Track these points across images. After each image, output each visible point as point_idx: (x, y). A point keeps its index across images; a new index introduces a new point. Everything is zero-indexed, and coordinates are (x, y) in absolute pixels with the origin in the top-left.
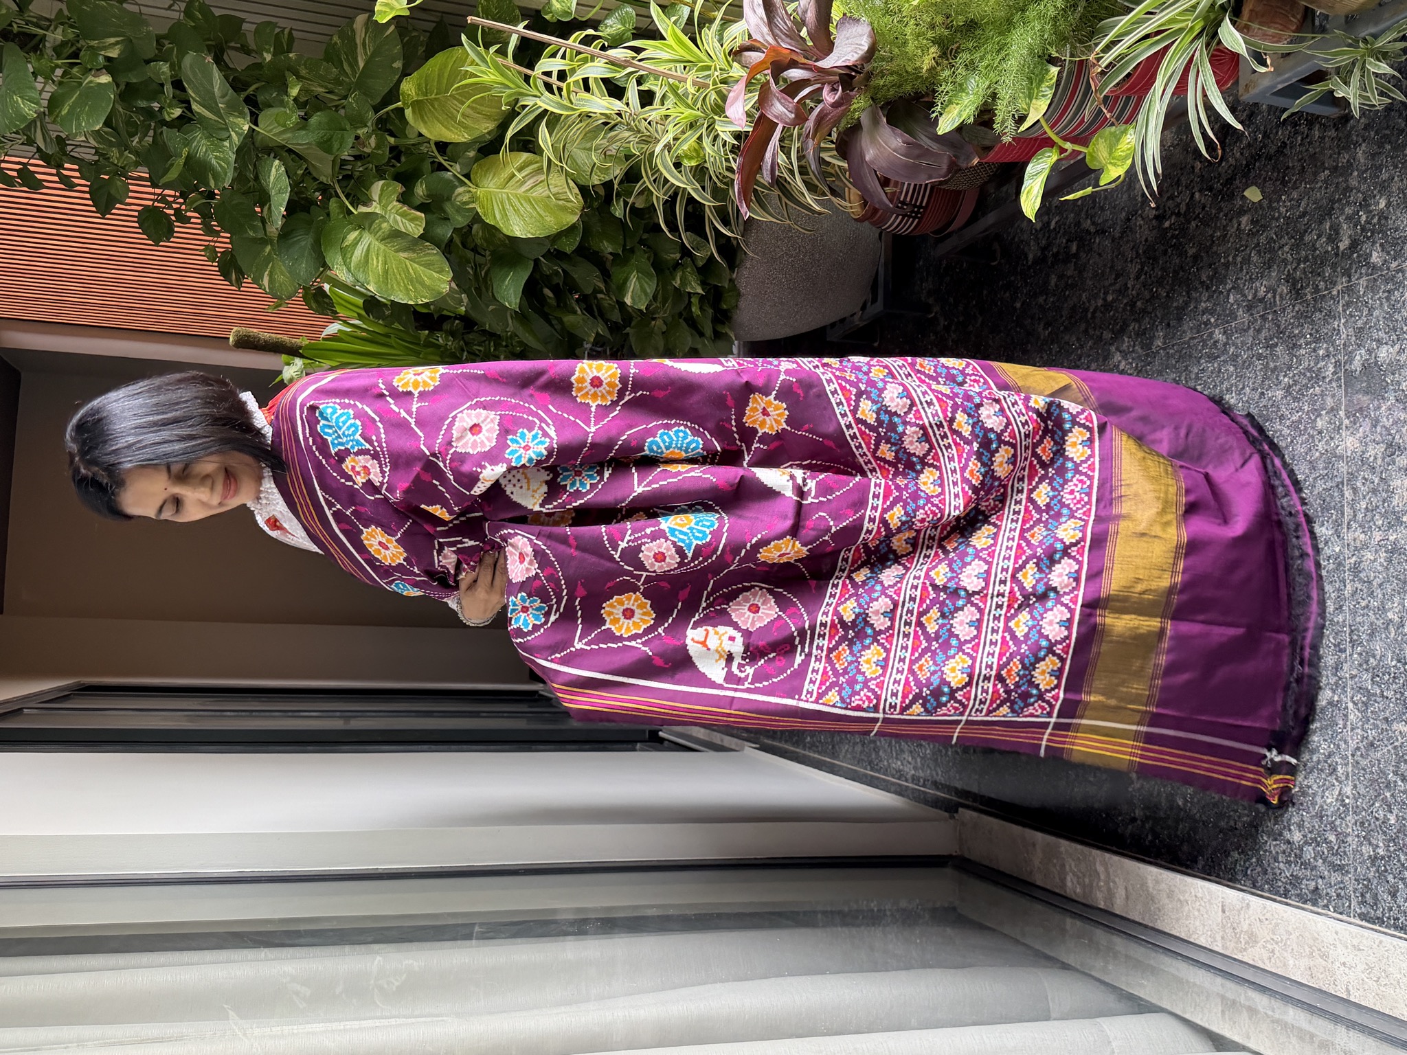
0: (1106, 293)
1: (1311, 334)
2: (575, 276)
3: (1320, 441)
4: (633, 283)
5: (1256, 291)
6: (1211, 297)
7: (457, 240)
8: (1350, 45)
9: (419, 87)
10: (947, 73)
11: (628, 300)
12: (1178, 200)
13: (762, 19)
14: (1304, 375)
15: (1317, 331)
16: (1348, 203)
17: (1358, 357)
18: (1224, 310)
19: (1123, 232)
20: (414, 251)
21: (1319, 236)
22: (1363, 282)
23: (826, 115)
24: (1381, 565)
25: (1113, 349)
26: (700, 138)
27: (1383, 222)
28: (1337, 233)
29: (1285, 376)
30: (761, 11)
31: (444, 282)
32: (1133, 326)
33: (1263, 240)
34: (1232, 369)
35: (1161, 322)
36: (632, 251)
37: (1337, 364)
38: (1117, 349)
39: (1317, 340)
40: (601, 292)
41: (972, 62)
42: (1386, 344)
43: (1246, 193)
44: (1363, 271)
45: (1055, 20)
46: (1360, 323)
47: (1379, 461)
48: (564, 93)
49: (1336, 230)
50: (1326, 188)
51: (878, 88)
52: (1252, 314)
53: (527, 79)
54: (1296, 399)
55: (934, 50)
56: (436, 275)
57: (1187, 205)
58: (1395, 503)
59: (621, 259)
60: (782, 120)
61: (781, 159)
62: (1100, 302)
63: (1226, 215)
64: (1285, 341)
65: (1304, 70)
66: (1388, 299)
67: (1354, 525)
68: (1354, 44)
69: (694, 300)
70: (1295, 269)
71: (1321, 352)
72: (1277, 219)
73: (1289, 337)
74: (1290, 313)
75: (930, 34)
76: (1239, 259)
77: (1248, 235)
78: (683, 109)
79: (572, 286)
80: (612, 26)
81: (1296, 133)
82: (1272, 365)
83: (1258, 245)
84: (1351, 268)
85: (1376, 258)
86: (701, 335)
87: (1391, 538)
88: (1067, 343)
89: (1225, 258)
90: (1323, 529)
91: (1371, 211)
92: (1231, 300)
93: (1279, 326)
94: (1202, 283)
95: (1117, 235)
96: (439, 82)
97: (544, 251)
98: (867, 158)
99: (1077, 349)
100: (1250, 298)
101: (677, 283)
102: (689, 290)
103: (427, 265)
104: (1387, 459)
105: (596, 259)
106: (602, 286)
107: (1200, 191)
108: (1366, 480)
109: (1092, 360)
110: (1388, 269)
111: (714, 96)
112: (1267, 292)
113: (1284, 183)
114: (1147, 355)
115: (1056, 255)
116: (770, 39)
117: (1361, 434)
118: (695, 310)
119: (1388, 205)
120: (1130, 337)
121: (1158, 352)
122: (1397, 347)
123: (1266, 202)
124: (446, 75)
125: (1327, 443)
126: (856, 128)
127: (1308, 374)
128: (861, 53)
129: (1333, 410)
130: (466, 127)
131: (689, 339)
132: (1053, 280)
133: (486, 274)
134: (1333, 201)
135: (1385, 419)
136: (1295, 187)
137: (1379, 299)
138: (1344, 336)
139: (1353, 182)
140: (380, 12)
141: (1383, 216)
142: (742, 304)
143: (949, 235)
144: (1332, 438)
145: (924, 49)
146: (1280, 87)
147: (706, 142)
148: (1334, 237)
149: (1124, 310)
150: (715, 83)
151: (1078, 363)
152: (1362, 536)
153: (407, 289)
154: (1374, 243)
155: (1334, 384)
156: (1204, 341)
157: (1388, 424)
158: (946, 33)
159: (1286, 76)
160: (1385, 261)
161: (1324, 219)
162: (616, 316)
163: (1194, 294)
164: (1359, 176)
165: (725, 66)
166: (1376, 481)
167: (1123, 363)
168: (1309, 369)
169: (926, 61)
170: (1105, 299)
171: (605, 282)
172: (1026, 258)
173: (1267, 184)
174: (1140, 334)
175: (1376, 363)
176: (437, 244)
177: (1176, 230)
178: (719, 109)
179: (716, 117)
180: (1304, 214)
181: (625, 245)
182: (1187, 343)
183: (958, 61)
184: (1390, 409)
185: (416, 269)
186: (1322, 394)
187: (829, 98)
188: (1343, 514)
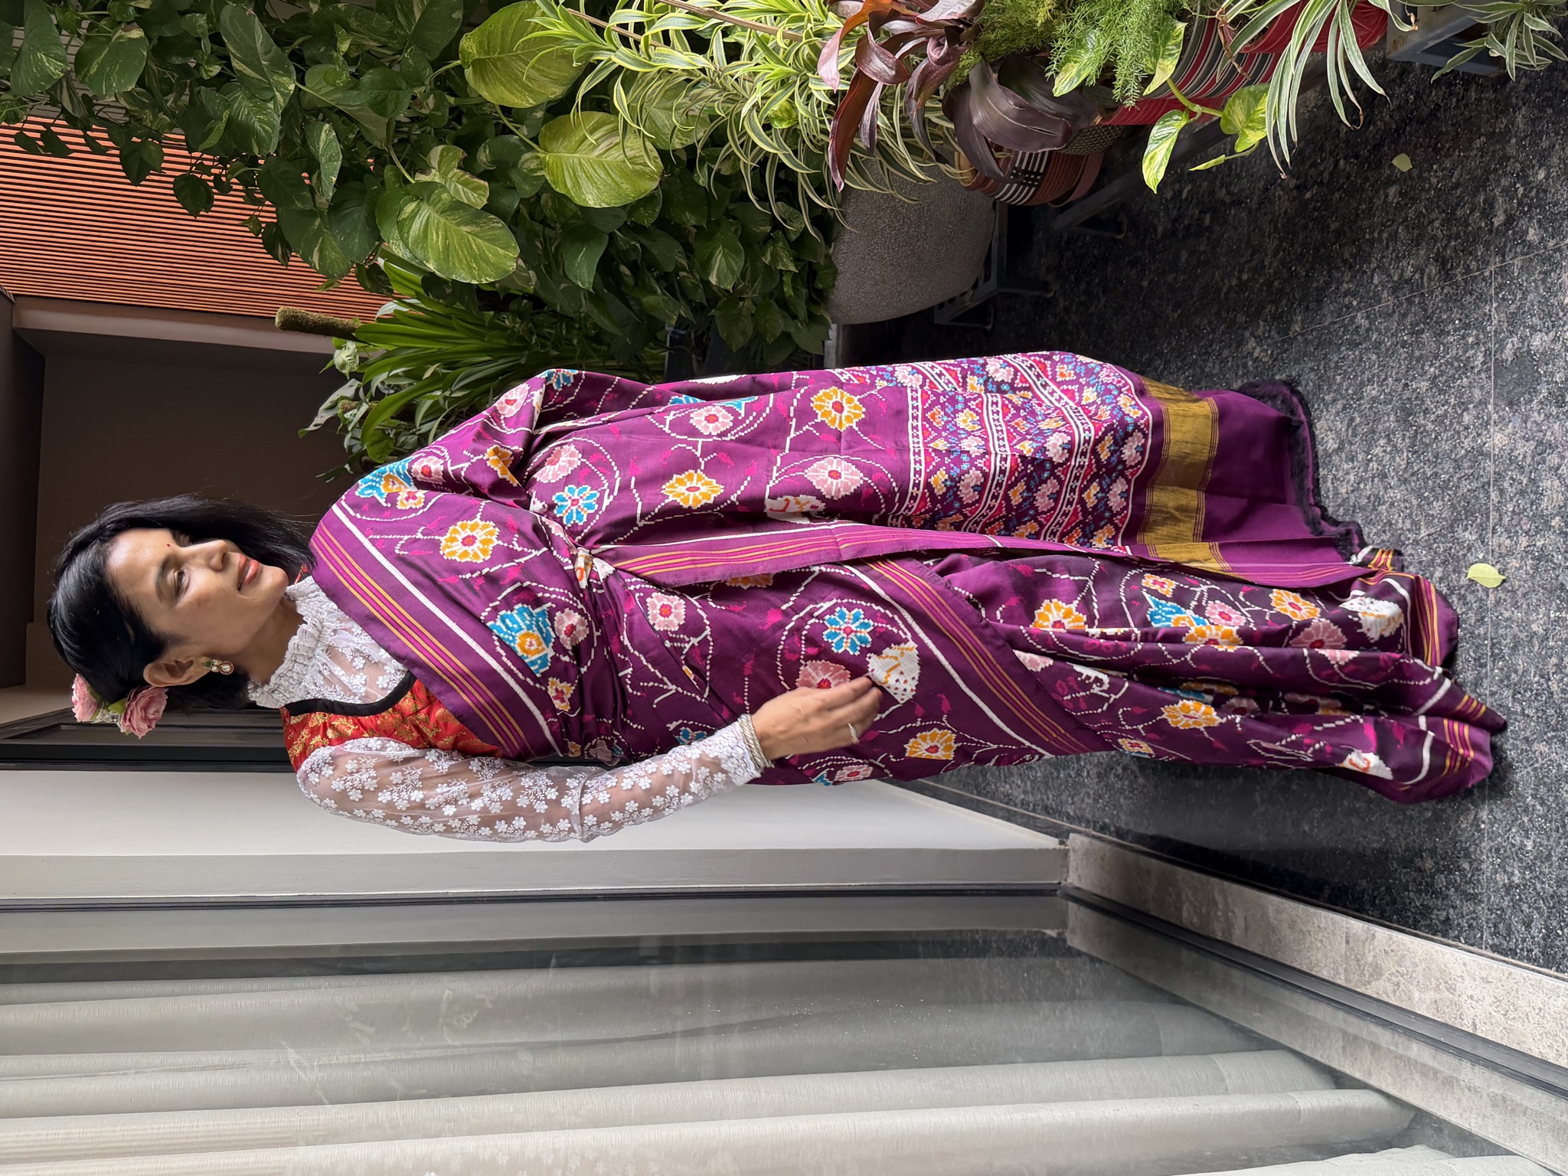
0: (1241, 272)
1: (1460, 320)
2: (655, 252)
3: (1466, 437)
4: (719, 260)
5: (1403, 271)
6: (1354, 277)
7: (524, 211)
9: (480, 45)
10: (1064, 27)
11: (713, 280)
12: (1321, 168)
14: (1452, 364)
15: (1467, 317)
16: (1505, 174)
17: (1510, 346)
18: (1368, 292)
19: (1261, 203)
20: (477, 225)
21: (1472, 210)
22: (1518, 262)
23: (931, 72)
24: (1527, 573)
25: (1247, 334)
26: (792, 97)
27: (1541, 195)
28: (1492, 206)
29: (1431, 366)
31: (511, 259)
32: (1270, 308)
33: (1411, 214)
34: (1374, 357)
35: (1300, 305)
36: (718, 224)
37: (1487, 353)
38: (1252, 334)
39: (1467, 326)
40: (684, 269)
41: (1091, 16)
42: (1540, 331)
43: (1395, 162)
44: (1518, 250)
46: (1512, 309)
47: (1529, 460)
48: (642, 46)
49: (1490, 203)
50: (1482, 156)
51: (988, 43)
52: (1397, 297)
53: (600, 31)
54: (1441, 391)
55: (1049, 2)
56: (501, 251)
57: (1331, 174)
58: (1544, 505)
59: (706, 234)
60: (881, 78)
61: (882, 121)
62: (1234, 282)
63: (1372, 186)
64: (1432, 327)
65: (1458, 25)
66: (1544, 281)
67: (1499, 529)
69: (787, 279)
70: (1445, 248)
71: (1470, 340)
72: (1428, 191)
73: (1436, 322)
74: (1438, 295)
76: (1385, 235)
77: (1396, 208)
78: (773, 65)
79: (651, 264)
81: (1451, 94)
82: (1417, 353)
83: (1405, 219)
84: (1505, 246)
85: (1532, 235)
86: (795, 317)
87: (1538, 544)
88: (1198, 327)
89: (1370, 233)
90: (1467, 534)
91: (1529, 183)
92: (1376, 281)
93: (1426, 311)
94: (1345, 262)
95: (1254, 206)
96: (502, 39)
97: (620, 223)
98: (975, 121)
99: (1209, 333)
100: (1396, 279)
101: (767, 259)
102: (780, 267)
103: (492, 241)
104: (1537, 458)
105: (677, 232)
106: (684, 262)
107: (1345, 159)
108: (1514, 480)
109: (1225, 346)
110: (1545, 248)
111: (807, 50)
112: (1414, 273)
113: (1436, 151)
114: (1283, 341)
115: (1187, 228)
117: (1510, 430)
118: (788, 290)
119: (1547, 178)
120: (1265, 321)
121: (1295, 338)
122: (1552, 335)
123: (1415, 172)
124: (511, 32)
125: (1474, 440)
126: (965, 86)
127: (1456, 364)
128: (968, 5)
129: (1483, 403)
130: (530, 91)
131: (780, 323)
132: (1184, 255)
133: (556, 249)
134: (1488, 172)
135: (1536, 414)
136: (1448, 155)
137: (1534, 281)
138: (1495, 322)
139: (1511, 151)
141: (1542, 190)
142: (840, 282)
143: (1070, 205)
144: (1479, 435)
145: (1039, 2)
146: (1431, 44)
147: (799, 102)
148: (1488, 212)
149: (1260, 290)
150: (808, 36)
151: (1210, 350)
152: (1508, 542)
153: (470, 267)
154: (1531, 218)
155: (1483, 375)
156: (1345, 327)
157: (1540, 418)
159: (1438, 32)
160: (1543, 238)
161: (1478, 191)
162: (700, 297)
163: (1336, 274)
164: (1517, 143)
165: (819, 16)
166: (1525, 482)
167: (1258, 350)
168: (1457, 358)
169: (1041, 14)
170: (1239, 279)
171: (688, 257)
172: (1155, 231)
173: (1418, 152)
174: (1276, 317)
175: (1529, 352)
176: (502, 216)
177: (1317, 201)
178: (812, 65)
179: (810, 74)
180: (1457, 186)
181: (709, 217)
182: (1325, 328)
183: (1076, 14)
184: (1542, 403)
185: (479, 244)
186: (1470, 386)
187: (934, 53)
188: (1488, 518)
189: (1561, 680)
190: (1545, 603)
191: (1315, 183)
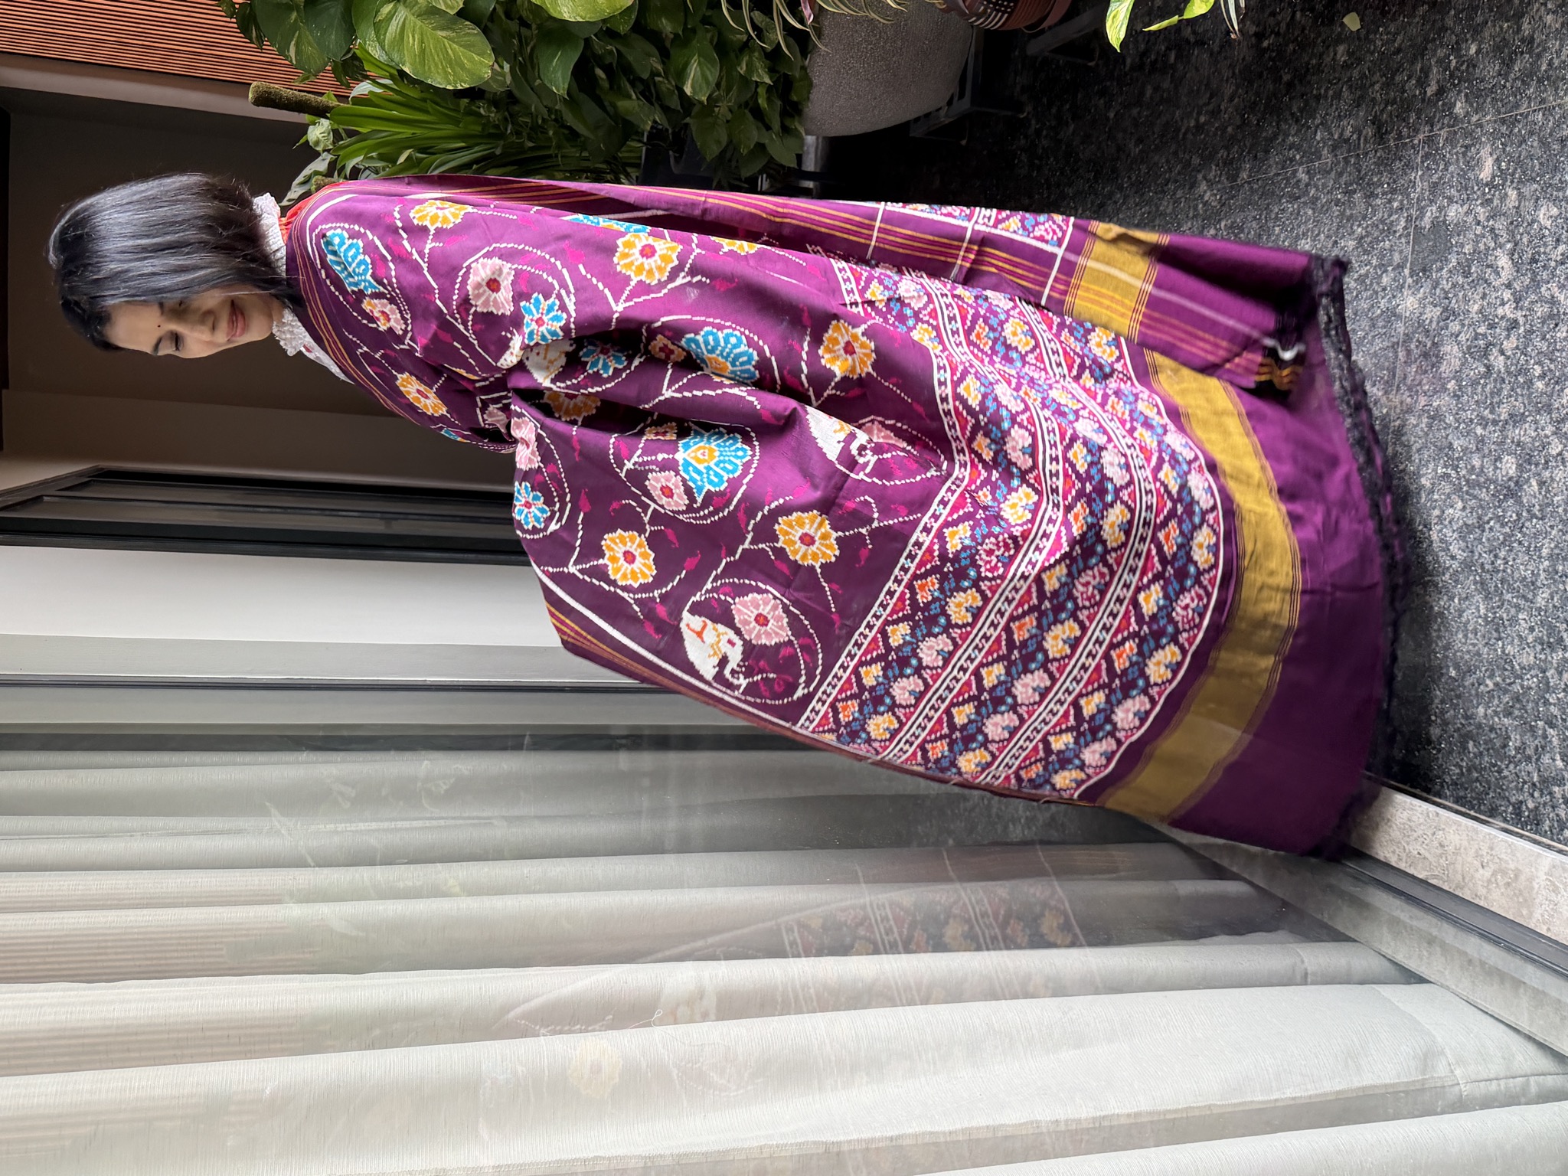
0: (1199, 114)
1: (1388, 184)
2: (630, 58)
3: (1383, 298)
4: (694, 69)
5: (1343, 130)
6: (1299, 131)
7: (500, 11)
11: (688, 90)
12: (1280, 18)
14: (1377, 226)
15: (1395, 182)
16: (1441, 45)
17: (1429, 214)
18: (1310, 148)
19: (1222, 47)
20: (453, 30)
21: (1410, 78)
22: (1443, 133)
24: (1422, 430)
25: (1200, 176)
27: (1471, 69)
28: (1427, 76)
29: (1359, 226)
31: (486, 66)
32: (1223, 153)
33: (1356, 74)
34: (1310, 212)
35: (1249, 153)
36: (694, 31)
37: (1409, 219)
38: (1205, 178)
39: (1393, 191)
40: (659, 75)
42: (1457, 202)
43: (1346, 20)
44: (1446, 122)
46: (1435, 178)
47: (1434, 325)
49: (1426, 72)
50: (1423, 24)
52: (1336, 156)
54: (1366, 252)
56: (476, 58)
57: (1288, 25)
58: (1442, 369)
59: (684, 40)
62: (1192, 123)
63: (1324, 42)
64: (1363, 188)
66: (1464, 154)
67: (1403, 388)
69: (761, 91)
70: (1382, 111)
71: (1395, 204)
72: (1372, 53)
73: (1368, 184)
74: (1371, 160)
76: (1331, 93)
77: (1343, 66)
79: (627, 69)
82: (1348, 212)
83: (1350, 79)
84: (1434, 116)
85: (1459, 108)
86: (768, 128)
87: (1435, 404)
88: (1156, 164)
89: (1317, 89)
90: (1375, 390)
91: (1461, 57)
92: (1318, 138)
93: (1359, 171)
94: (1293, 114)
95: (1216, 49)
97: (596, 30)
99: (1166, 172)
100: (1336, 137)
101: (742, 69)
102: (755, 78)
103: (468, 46)
104: (1442, 324)
105: (655, 38)
106: (660, 68)
107: (1302, 10)
108: (1420, 342)
109: (1179, 187)
110: (1469, 122)
112: (1353, 133)
113: (1384, 14)
114: (1232, 188)
115: (1154, 63)
117: (1420, 295)
118: (762, 102)
119: (1479, 51)
120: (1217, 165)
121: (1242, 185)
122: (1466, 207)
123: (1363, 32)
125: (1390, 301)
127: (1381, 227)
129: (1400, 267)
131: (755, 133)
132: (1149, 91)
133: (532, 50)
134: (1427, 40)
135: (1445, 282)
136: (1394, 19)
137: (1456, 153)
138: (1418, 190)
139: (1449, 23)
141: (1472, 64)
142: (815, 95)
143: (1043, 31)
144: (1394, 297)
148: (1422, 83)
149: (1215, 134)
151: (1165, 188)
152: (1409, 400)
153: (446, 72)
154: (1460, 92)
155: (1403, 240)
156: (1288, 179)
157: (1447, 287)
160: (1468, 112)
161: (1416, 59)
162: (674, 103)
163: (1284, 126)
164: (1455, 16)
166: (1429, 345)
167: (1208, 194)
168: (1382, 221)
170: (1197, 120)
171: (663, 63)
172: (1124, 63)
173: (1367, 12)
174: (1228, 163)
175: (1444, 221)
176: (477, 22)
177: (1273, 51)
180: (1399, 51)
181: (685, 24)
182: (1271, 179)
184: (1451, 272)
185: (455, 49)
186: (1391, 250)
188: (1394, 375)
189: (1441, 531)
190: (1434, 460)
191: (1272, 32)
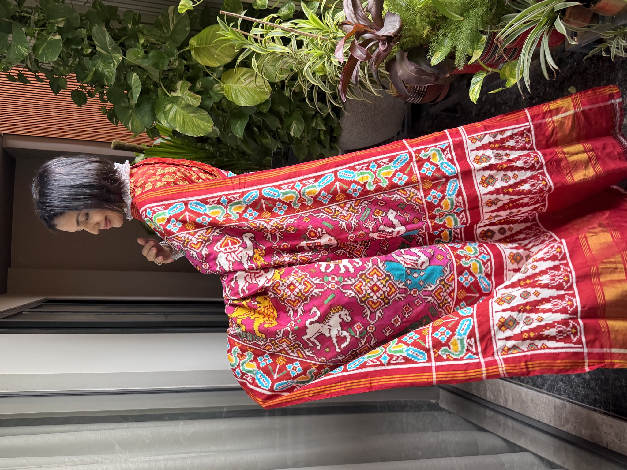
2: (268, 122)
4: (294, 125)
7: (215, 106)
8: (613, 30)
9: (198, 42)
10: (434, 38)
11: (292, 133)
12: (539, 91)
13: (351, 11)
20: (196, 113)
23: (381, 54)
26: (324, 62)
30: (351, 7)
31: (210, 127)
36: (293, 111)
40: (280, 129)
41: (445, 34)
43: (569, 89)
45: (482, 16)
48: (263, 42)
51: (404, 43)
53: (246, 37)
55: (428, 27)
56: (206, 124)
59: (289, 115)
60: (360, 58)
61: (361, 73)
65: (593, 38)
68: (615, 30)
69: (322, 133)
75: (427, 20)
78: (316, 50)
79: (267, 127)
80: (284, 11)
81: (592, 63)
86: (325, 147)
95: (512, 105)
96: (207, 40)
97: (254, 112)
98: (399, 74)
101: (314, 125)
102: (319, 128)
103: (202, 119)
105: (278, 115)
106: (280, 126)
107: (549, 87)
111: (330, 45)
113: (586, 86)
115: (485, 113)
116: (355, 20)
118: (322, 137)
124: (210, 37)
126: (394, 59)
128: (396, 29)
130: (218, 60)
131: (319, 149)
133: (228, 121)
140: (181, 9)
142: (343, 134)
143: (437, 103)
145: (424, 27)
146: (583, 45)
147: (327, 65)
150: (330, 39)
153: (193, 130)
158: (434, 19)
159: (586, 41)
162: (286, 139)
165: (335, 30)
169: (425, 33)
171: (281, 124)
173: (579, 85)
176: (206, 109)
178: (333, 50)
179: (331, 54)
181: (290, 108)
183: (439, 33)
185: (197, 121)
187: (381, 48)
191: (537, 97)
